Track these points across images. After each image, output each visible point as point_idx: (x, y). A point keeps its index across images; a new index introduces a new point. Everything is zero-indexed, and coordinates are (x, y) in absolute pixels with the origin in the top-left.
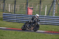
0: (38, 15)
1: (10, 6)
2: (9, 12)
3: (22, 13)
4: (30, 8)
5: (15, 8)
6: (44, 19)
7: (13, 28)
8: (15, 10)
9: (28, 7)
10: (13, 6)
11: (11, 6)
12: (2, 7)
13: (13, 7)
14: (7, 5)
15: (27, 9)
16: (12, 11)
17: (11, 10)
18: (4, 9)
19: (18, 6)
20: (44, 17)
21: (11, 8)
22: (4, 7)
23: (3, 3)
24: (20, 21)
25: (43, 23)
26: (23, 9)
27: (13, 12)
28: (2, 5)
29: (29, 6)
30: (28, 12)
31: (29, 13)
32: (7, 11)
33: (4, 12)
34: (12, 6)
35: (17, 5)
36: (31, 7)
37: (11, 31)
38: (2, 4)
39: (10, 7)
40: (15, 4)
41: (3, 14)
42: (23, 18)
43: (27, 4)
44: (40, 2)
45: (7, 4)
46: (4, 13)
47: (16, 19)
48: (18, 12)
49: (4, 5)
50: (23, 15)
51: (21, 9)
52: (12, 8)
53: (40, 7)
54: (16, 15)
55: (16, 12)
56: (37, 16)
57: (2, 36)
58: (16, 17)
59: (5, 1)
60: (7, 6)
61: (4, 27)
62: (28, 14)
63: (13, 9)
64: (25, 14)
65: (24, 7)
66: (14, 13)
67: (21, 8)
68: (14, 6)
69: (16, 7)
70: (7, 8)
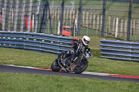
1: (117, 23)
2: (116, 36)
7: (124, 74)
10: (124, 22)
11: (120, 22)
12: (100, 24)
13: (124, 25)
14: (112, 21)
16: (121, 35)
17: (119, 32)
18: (103, 30)
19: (136, 24)
21: (119, 27)
22: (103, 25)
27: (126, 36)
28: (100, 20)
32: (110, 34)
33: (103, 36)
35: (133, 22)
37: (119, 82)
38: (98, 19)
39: (117, 26)
40: (130, 17)
41: (102, 42)
45: (110, 18)
46: (104, 40)
47: (132, 53)
48: (135, 37)
49: (103, 20)
52: (124, 27)
54: (132, 45)
55: (131, 38)
56: (85, 40)
58: (132, 49)
59: (106, 12)
63: (126, 29)
68: (126, 24)
69: (133, 26)
70: (111, 26)
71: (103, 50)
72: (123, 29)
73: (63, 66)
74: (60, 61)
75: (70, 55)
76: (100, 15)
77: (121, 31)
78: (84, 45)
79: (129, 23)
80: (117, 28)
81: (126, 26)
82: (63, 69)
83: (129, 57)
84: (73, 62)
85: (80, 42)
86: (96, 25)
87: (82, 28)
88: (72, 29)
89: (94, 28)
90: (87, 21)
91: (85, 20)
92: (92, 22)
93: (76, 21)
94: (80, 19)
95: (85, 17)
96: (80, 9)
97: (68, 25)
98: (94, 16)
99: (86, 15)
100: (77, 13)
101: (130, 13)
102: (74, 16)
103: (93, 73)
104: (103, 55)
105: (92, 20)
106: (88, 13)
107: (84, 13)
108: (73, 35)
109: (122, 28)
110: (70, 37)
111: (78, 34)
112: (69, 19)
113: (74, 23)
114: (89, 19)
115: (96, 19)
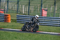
1: (24, 7)
2: (23, 13)
4: (44, 10)
5: (29, 10)
6: (58, 20)
8: (29, 12)
9: (42, 9)
11: (25, 7)
12: (16, 8)
13: (27, 8)
14: (21, 7)
15: (41, 11)
16: (26, 13)
17: (25, 11)
18: (17, 10)
20: (58, 18)
22: (18, 8)
23: (17, 5)
25: (57, 25)
26: (37, 11)
27: (27, 13)
28: (16, 6)
30: (42, 14)
31: (43, 15)
32: (21, 12)
33: (17, 13)
35: (31, 7)
40: (29, 5)
41: (17, 16)
43: (41, 6)
44: (55, 3)
45: (20, 5)
46: (18, 15)
48: (32, 14)
49: (18, 6)
51: (35, 11)
52: (27, 9)
53: (55, 8)
57: (16, 38)
58: (30, 19)
59: (19, 3)
60: (21, 8)
61: (17, 29)
62: (42, 16)
63: (27, 10)
65: (39, 8)
66: (29, 15)
67: (35, 9)
69: (31, 9)
70: (21, 9)
71: (18, 19)
75: (30, 24)
76: (16, 4)
77: (26, 11)
78: (36, 19)
79: (29, 7)
80: (24, 10)
81: (28, 9)
82: (27, 30)
84: (32, 27)
86: (15, 8)
87: (8, 10)
88: (4, 10)
89: (14, 10)
90: (11, 7)
91: (10, 6)
92: (13, 7)
93: (6, 7)
94: (8, 6)
95: (10, 5)
96: (8, 2)
97: (3, 8)
98: (14, 5)
99: (10, 4)
100: (7, 3)
101: (29, 3)
102: (5, 5)
103: (13, 29)
104: (18, 21)
105: (13, 6)
106: (11, 3)
107: (9, 3)
108: (5, 13)
109: (26, 10)
110: (4, 14)
111: (7, 13)
112: (3, 6)
113: (5, 8)
114: (12, 6)
115: (15, 6)
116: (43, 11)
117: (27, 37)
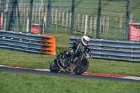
0: (87, 38)
1: (86, 20)
2: (85, 33)
3: (115, 37)
4: (134, 26)
5: (98, 25)
7: (93, 72)
8: (98, 31)
9: (130, 24)
10: (93, 19)
11: (89, 19)
12: (69, 22)
13: (93, 22)
14: (81, 19)
15: (128, 27)
16: (91, 32)
17: (88, 30)
18: (72, 27)
19: (105, 21)
21: (88, 24)
22: (72, 22)
23: (71, 13)
24: (112, 56)
26: (118, 28)
27: (95, 33)
28: (69, 17)
29: (131, 20)
30: (129, 35)
31: (132, 37)
32: (79, 31)
33: (72, 34)
34: (91, 21)
35: (103, 19)
36: (137, 24)
38: (67, 16)
39: (86, 23)
40: (99, 14)
41: (71, 40)
42: (118, 48)
43: (128, 16)
45: (79, 15)
46: (73, 37)
47: (101, 51)
48: (105, 35)
49: (73, 17)
50: (118, 41)
51: (112, 28)
52: (93, 24)
54: (102, 42)
55: (101, 35)
56: (84, 40)
57: (68, 91)
58: (102, 47)
59: (76, 9)
60: (81, 21)
62: (129, 39)
63: (95, 26)
64: (123, 40)
65: (121, 22)
66: (98, 37)
67: (112, 24)
68: (95, 21)
69: (102, 23)
70: (81, 24)
72: (93, 27)
73: (62, 66)
74: (59, 62)
76: (69, 12)
77: (91, 28)
78: (83, 45)
79: (98, 20)
80: (86, 25)
81: (95, 23)
82: (62, 69)
83: (98, 55)
84: (72, 62)
85: (80, 41)
86: (65, 22)
87: (50, 25)
88: (41, 26)
89: (63, 25)
90: (56, 19)
91: (54, 17)
92: (61, 19)
94: (49, 17)
95: (54, 14)
96: (48, 7)
97: (37, 22)
98: (63, 14)
99: (54, 12)
100: (46, 10)
101: (99, 10)
105: (61, 17)
106: (57, 10)
107: (53, 10)
108: (42, 33)
109: (91, 26)
110: (39, 35)
111: (47, 32)
112: (38, 17)
113: (43, 21)
114: (58, 17)
115: (65, 17)
116: (132, 28)
117: (94, 89)
